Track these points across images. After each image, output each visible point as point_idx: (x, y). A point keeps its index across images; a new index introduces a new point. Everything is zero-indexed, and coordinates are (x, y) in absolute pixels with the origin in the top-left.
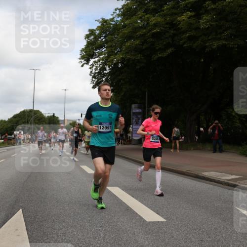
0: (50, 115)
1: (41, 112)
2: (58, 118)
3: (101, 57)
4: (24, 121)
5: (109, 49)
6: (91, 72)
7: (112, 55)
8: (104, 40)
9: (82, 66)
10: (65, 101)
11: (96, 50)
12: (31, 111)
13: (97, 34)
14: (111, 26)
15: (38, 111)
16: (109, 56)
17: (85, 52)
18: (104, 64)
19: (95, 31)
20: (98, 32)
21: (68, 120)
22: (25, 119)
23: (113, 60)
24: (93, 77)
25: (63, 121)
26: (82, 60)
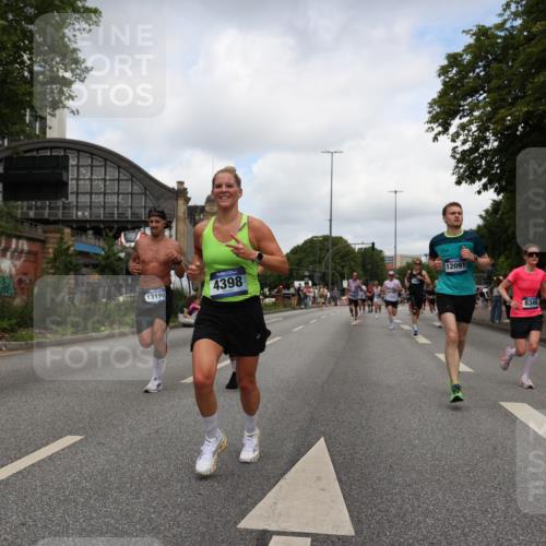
0: (364, 246)
1: (346, 242)
2: (381, 251)
3: (476, 113)
4: (312, 259)
5: (495, 95)
6: (454, 149)
7: (503, 107)
8: (482, 74)
9: (435, 139)
10: (396, 215)
11: (465, 100)
12: (326, 238)
13: (465, 62)
14: (499, 41)
15: (341, 238)
16: (495, 111)
17: (440, 106)
18: (483, 129)
19: (461, 55)
20: (467, 58)
21: (402, 256)
22: (315, 254)
23: (504, 119)
24: (459, 161)
25: (393, 258)
26: (434, 126)
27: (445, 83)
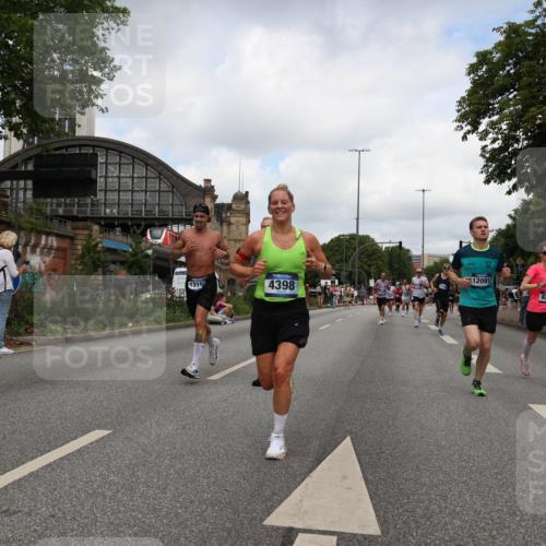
0: (391, 245)
1: (373, 240)
2: (408, 251)
4: (338, 258)
5: (525, 93)
6: (484, 148)
7: (533, 106)
8: (512, 71)
9: (464, 138)
10: (424, 214)
11: (494, 97)
12: (353, 237)
13: (495, 60)
14: (530, 38)
15: (368, 237)
16: (525, 109)
17: (469, 105)
19: (491, 53)
20: (497, 56)
21: (430, 256)
22: (342, 253)
23: (534, 118)
24: (488, 160)
25: (420, 258)
26: (464, 125)
27: (474, 82)
